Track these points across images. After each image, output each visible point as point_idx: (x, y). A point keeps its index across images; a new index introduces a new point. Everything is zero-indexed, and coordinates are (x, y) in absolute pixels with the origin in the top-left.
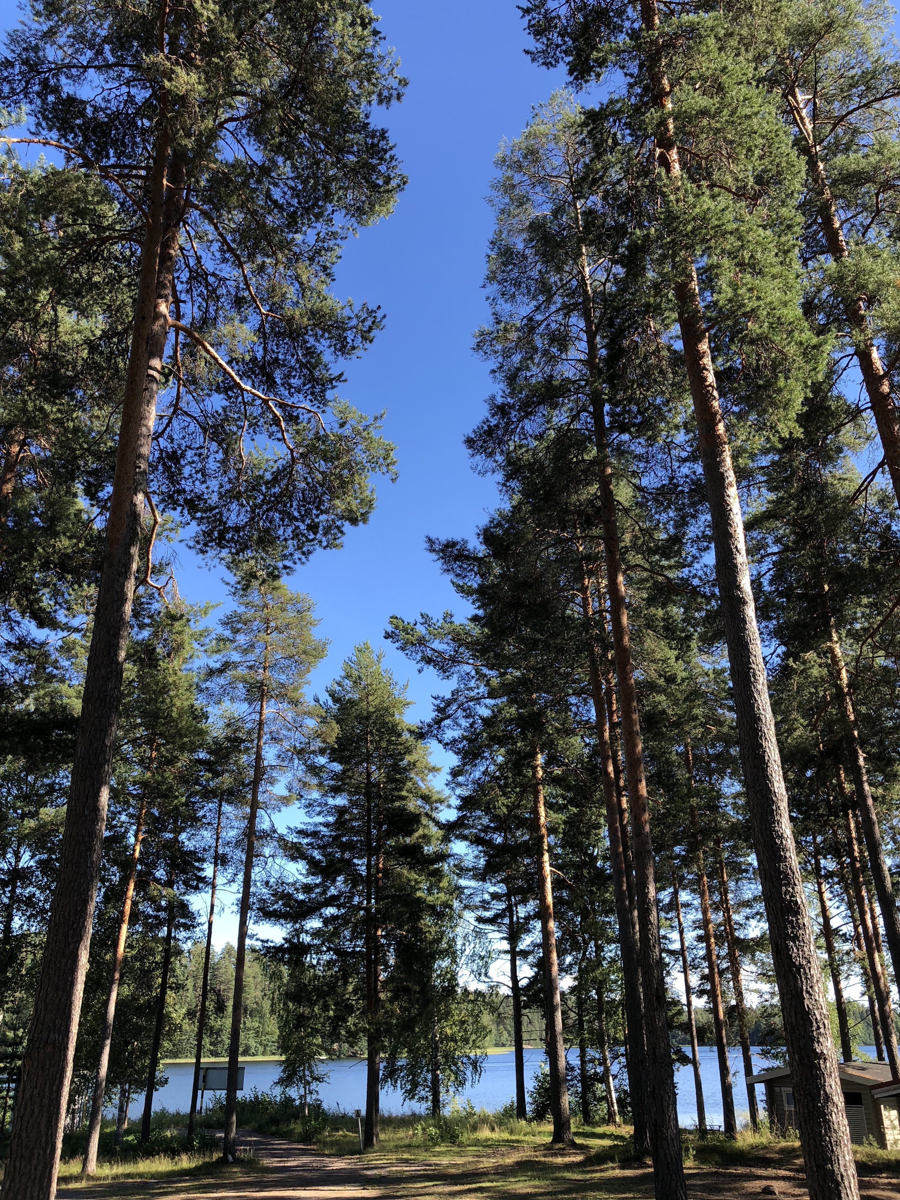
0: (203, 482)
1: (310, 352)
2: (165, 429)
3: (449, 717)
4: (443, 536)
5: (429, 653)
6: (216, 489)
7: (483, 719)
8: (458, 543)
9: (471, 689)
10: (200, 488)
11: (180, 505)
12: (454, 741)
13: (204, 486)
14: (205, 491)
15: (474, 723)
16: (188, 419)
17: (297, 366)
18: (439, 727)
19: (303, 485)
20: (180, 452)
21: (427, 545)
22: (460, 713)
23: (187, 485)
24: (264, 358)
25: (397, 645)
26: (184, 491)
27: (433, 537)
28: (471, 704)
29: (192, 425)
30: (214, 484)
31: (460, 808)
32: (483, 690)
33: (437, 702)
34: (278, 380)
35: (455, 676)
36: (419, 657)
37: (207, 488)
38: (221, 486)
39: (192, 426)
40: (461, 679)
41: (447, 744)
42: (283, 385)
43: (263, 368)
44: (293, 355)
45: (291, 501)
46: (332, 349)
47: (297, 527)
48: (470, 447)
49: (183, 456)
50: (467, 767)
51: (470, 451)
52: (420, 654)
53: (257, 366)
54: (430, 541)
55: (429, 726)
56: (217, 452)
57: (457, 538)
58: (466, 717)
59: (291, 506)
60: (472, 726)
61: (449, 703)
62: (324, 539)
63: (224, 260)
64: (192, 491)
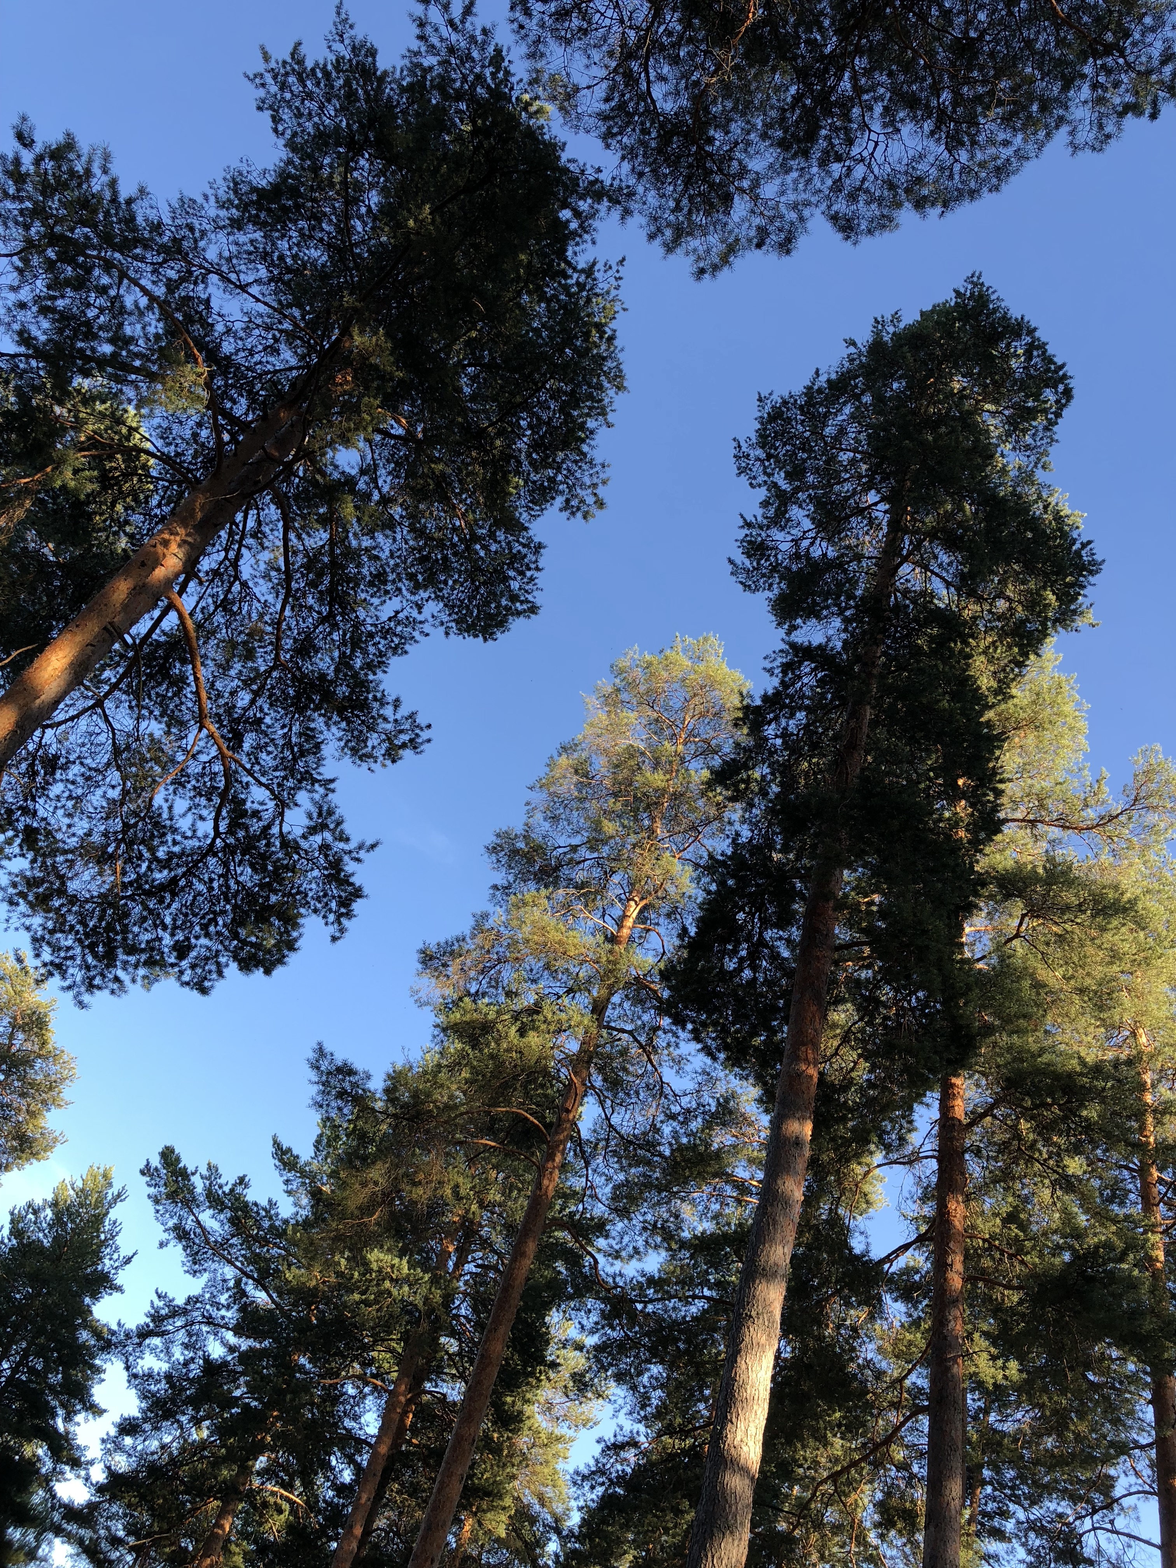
0: (70, 816)
1: (308, 734)
2: (65, 722)
3: (162, 1334)
4: (341, 1055)
5: (189, 1224)
6: (81, 832)
7: (207, 1360)
8: (355, 1073)
9: (218, 1306)
10: (60, 820)
11: (15, 830)
12: (149, 1376)
13: (67, 821)
14: (64, 829)
15: (192, 1359)
16: (103, 726)
17: (281, 742)
18: (140, 1345)
19: (201, 887)
20: (62, 760)
21: (311, 1055)
22: (181, 1336)
23: (43, 808)
24: (245, 710)
25: (152, 1191)
26: (35, 813)
27: (328, 1048)
28: (205, 1328)
29: (104, 735)
30: (81, 826)
31: (101, 1489)
32: (231, 1315)
33: (159, 1303)
34: (246, 746)
35: (206, 1276)
36: (171, 1224)
37: (69, 826)
38: (89, 834)
39: (102, 738)
40: (212, 1284)
41: (135, 1376)
42: (248, 755)
43: (237, 721)
44: (283, 727)
45: (172, 901)
46: (342, 743)
47: (160, 939)
48: (424, 962)
49: (65, 768)
50: (147, 1427)
51: (420, 966)
52: (175, 1220)
53: (230, 715)
54: (321, 1051)
55: (128, 1336)
56: (113, 787)
57: (359, 1065)
58: (186, 1346)
59: (169, 906)
60: (186, 1364)
61: (175, 1312)
62: (189, 972)
63: (266, 576)
64: (45, 819)
